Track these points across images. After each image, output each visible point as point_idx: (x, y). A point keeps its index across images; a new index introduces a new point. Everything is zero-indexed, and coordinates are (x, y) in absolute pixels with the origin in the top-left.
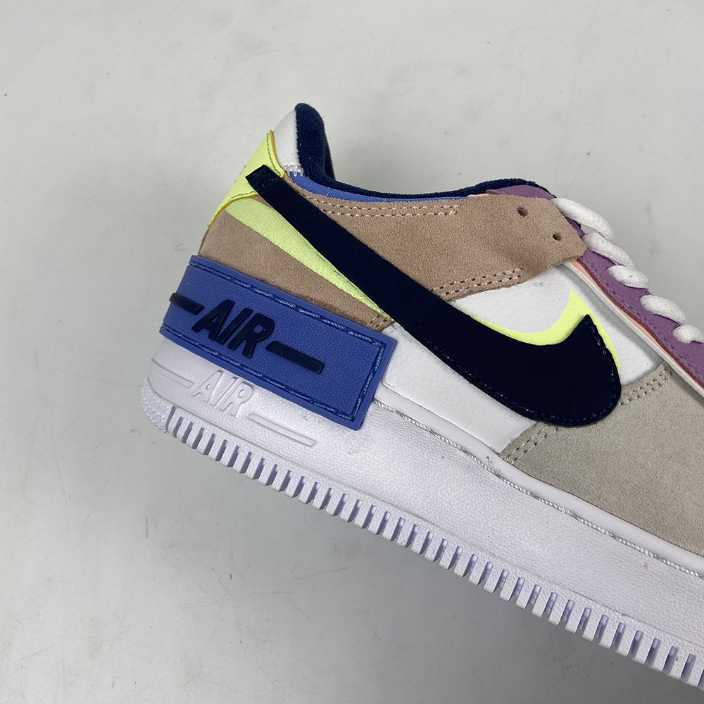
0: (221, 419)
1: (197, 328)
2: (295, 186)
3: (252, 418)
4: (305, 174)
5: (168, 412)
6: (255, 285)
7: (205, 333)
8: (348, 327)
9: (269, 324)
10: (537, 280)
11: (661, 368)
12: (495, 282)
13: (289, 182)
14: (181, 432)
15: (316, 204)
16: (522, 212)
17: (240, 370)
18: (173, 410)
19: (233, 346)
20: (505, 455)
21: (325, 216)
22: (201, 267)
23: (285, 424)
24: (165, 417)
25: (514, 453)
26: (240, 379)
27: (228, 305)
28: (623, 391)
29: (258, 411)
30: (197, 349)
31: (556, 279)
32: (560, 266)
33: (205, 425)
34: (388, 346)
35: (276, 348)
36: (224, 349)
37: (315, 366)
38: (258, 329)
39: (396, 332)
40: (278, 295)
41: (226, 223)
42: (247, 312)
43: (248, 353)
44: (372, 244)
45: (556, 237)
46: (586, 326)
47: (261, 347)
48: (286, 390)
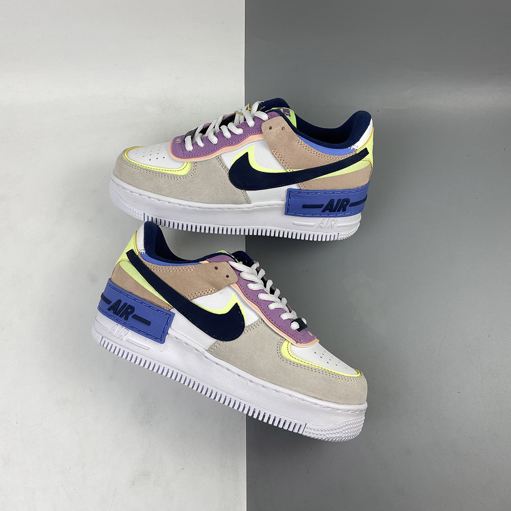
0: (117, 341)
1: (109, 309)
2: (141, 258)
3: (128, 341)
4: (146, 253)
5: (101, 339)
6: (129, 294)
7: (112, 311)
8: (159, 309)
9: (133, 309)
10: (221, 291)
11: (260, 319)
12: (206, 293)
13: (140, 257)
14: (105, 346)
15: (148, 266)
16: (216, 268)
17: (124, 324)
18: (103, 337)
19: (121, 316)
20: (208, 351)
21: (151, 271)
22: (111, 285)
23: (136, 341)
24: (99, 340)
25: (211, 350)
26: (124, 327)
27: (119, 301)
28: (245, 328)
29: (130, 338)
30: (109, 316)
31: (227, 291)
32: (229, 285)
33: (113, 343)
34: (171, 316)
35: (136, 317)
36: (118, 317)
37: (148, 323)
38: (129, 310)
39: (174, 310)
40: (135, 298)
41: (119, 269)
42: (126, 304)
43: (126, 319)
44: (166, 281)
45: (227, 276)
46: (236, 307)
47: (130, 316)
48: (139, 331)
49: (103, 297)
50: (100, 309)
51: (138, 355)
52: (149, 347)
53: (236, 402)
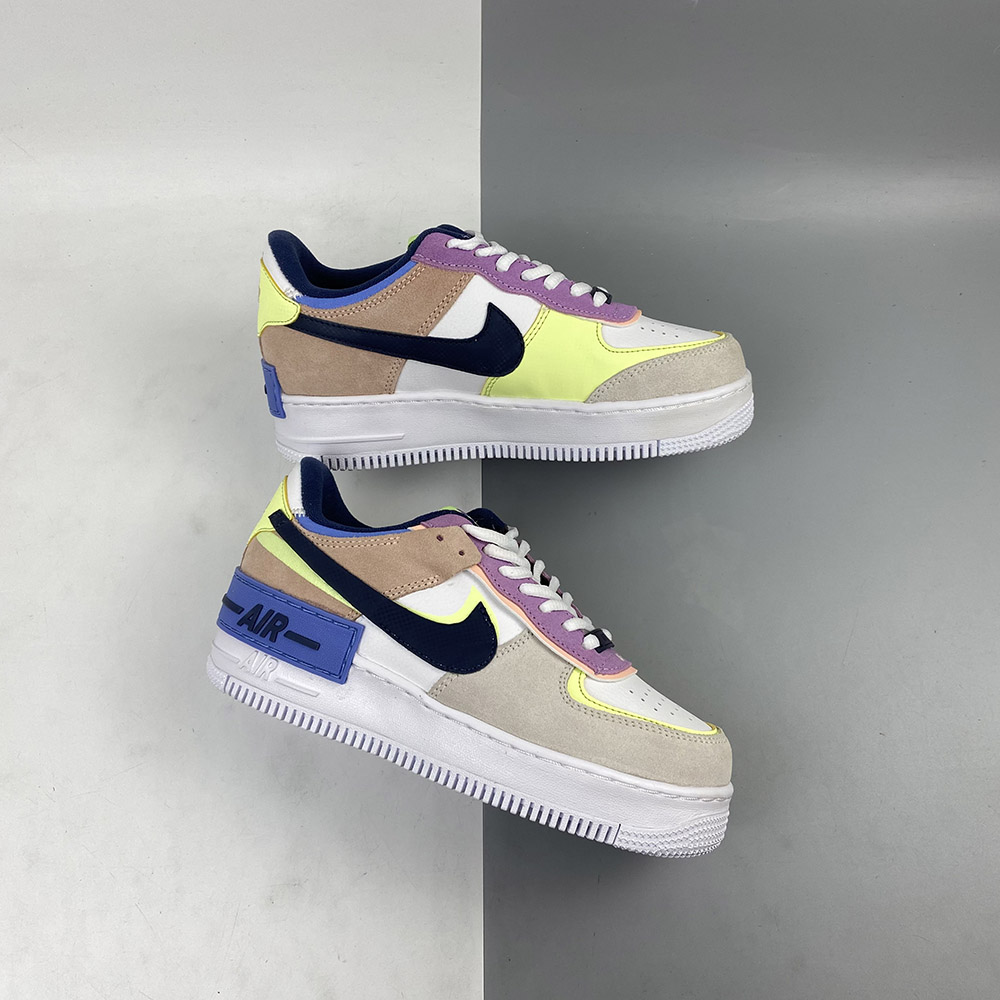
0: (258, 682)
1: (240, 623)
2: (298, 526)
3: (277, 681)
4: (306, 515)
5: (225, 680)
6: (276, 594)
7: (245, 627)
8: (334, 619)
9: (285, 620)
10: (450, 582)
11: (526, 632)
12: (423, 585)
13: (295, 523)
14: (234, 693)
15: (312, 539)
16: (440, 538)
17: (269, 651)
18: (228, 677)
19: (263, 635)
20: (430, 693)
21: (317, 548)
22: (241, 579)
24: (223, 683)
25: (435, 692)
26: (269, 656)
27: (259, 608)
28: (498, 649)
29: (282, 676)
30: (241, 637)
31: (463, 578)
32: (465, 571)
33: (249, 687)
34: (358, 631)
35: (291, 635)
36: (257, 637)
37: (315, 646)
38: (278, 623)
39: (363, 620)
40: (290, 600)
41: (256, 548)
42: (272, 612)
43: (273, 639)
44: (346, 566)
45: (461, 553)
46: (480, 609)
47: (281, 635)
48: (298, 662)
49: (227, 601)
50: (223, 623)
51: (297, 707)
52: (319, 691)
53: (487, 789)
